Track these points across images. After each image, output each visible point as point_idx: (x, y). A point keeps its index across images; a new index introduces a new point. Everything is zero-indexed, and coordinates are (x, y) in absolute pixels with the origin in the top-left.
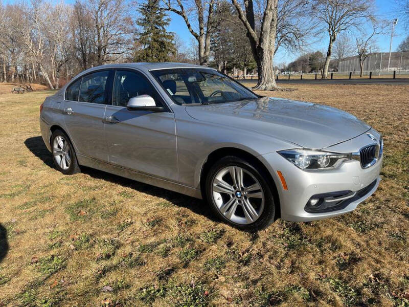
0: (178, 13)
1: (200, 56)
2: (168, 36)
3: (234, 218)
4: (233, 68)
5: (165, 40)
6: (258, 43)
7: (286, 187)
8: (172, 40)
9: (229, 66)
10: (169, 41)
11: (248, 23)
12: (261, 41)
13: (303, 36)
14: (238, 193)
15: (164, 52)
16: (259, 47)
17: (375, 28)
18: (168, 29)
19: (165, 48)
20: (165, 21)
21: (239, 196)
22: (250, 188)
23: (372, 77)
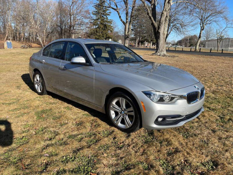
1: (125, 34)
2: (109, 21)
4: (144, 42)
5: (107, 23)
6: (157, 29)
7: (145, 110)
8: (111, 24)
9: (142, 40)
10: (109, 24)
11: (152, 18)
12: (159, 28)
13: (185, 26)
14: (123, 112)
15: (106, 30)
16: (158, 31)
17: (227, 24)
18: (109, 18)
19: (107, 28)
20: (108, 13)
22: (129, 110)
23: (223, 52)
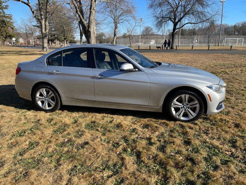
0: (25, 3)
1: (42, 33)
2: (7, 17)
3: (182, 118)
4: (55, 40)
5: (5, 19)
6: (87, 28)
7: (211, 100)
8: (11, 19)
9: (52, 39)
10: (8, 20)
12: (89, 27)
13: (99, 24)
14: (185, 106)
15: (5, 27)
16: (88, 30)
17: (136, 23)
18: (7, 12)
19: (5, 25)
20: (5, 7)
21: (185, 108)
22: (191, 104)
23: (140, 48)
